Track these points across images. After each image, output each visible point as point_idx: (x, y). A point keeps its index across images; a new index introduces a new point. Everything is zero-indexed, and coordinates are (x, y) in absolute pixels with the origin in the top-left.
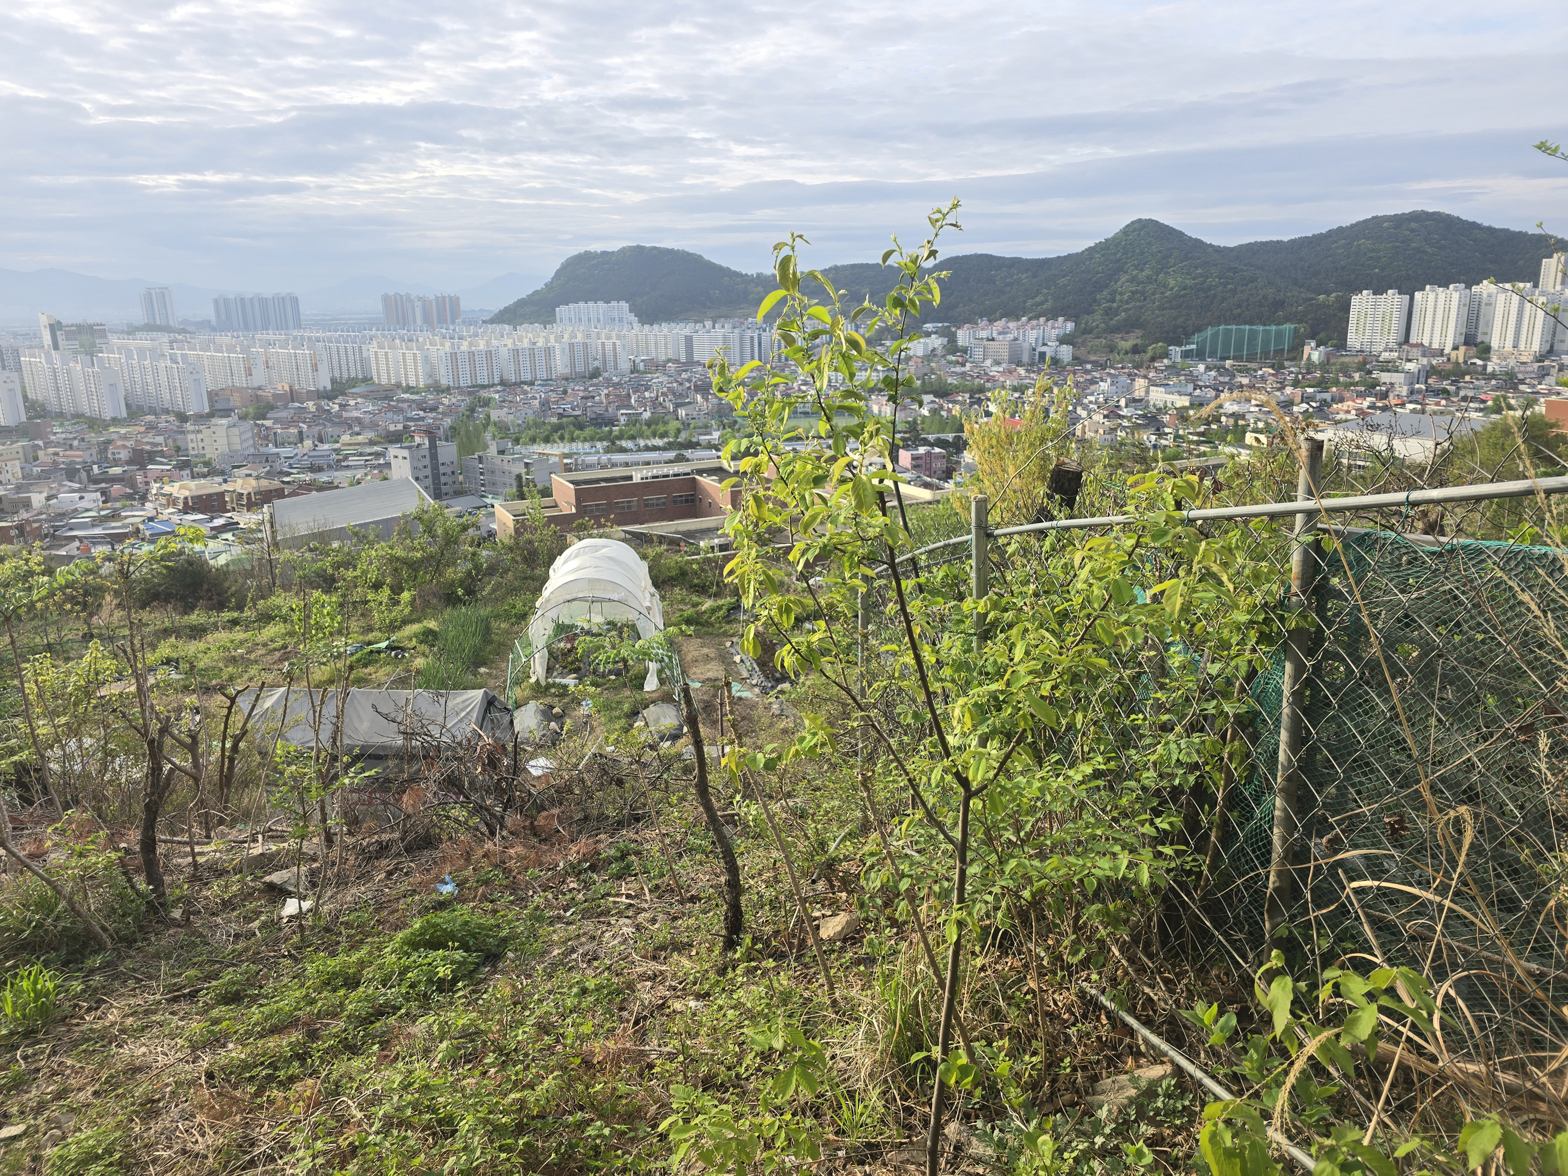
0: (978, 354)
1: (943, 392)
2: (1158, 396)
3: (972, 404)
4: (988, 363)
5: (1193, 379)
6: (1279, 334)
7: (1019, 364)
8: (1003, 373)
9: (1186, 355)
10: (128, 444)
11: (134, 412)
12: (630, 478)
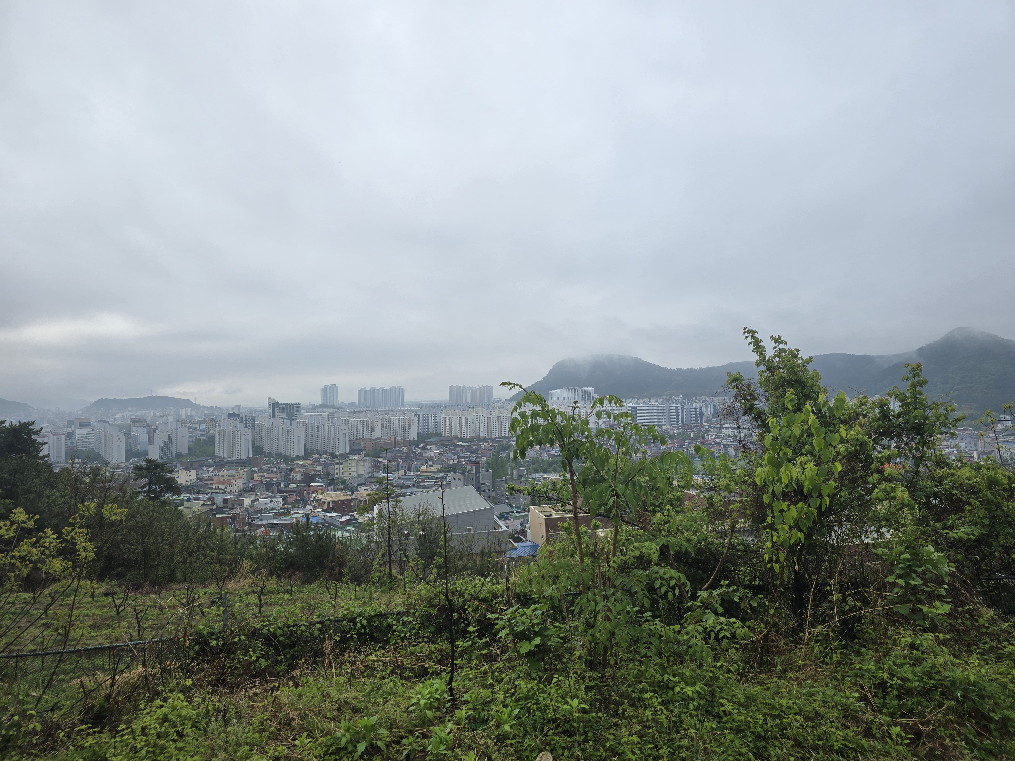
10: (302, 470)
11: (308, 453)
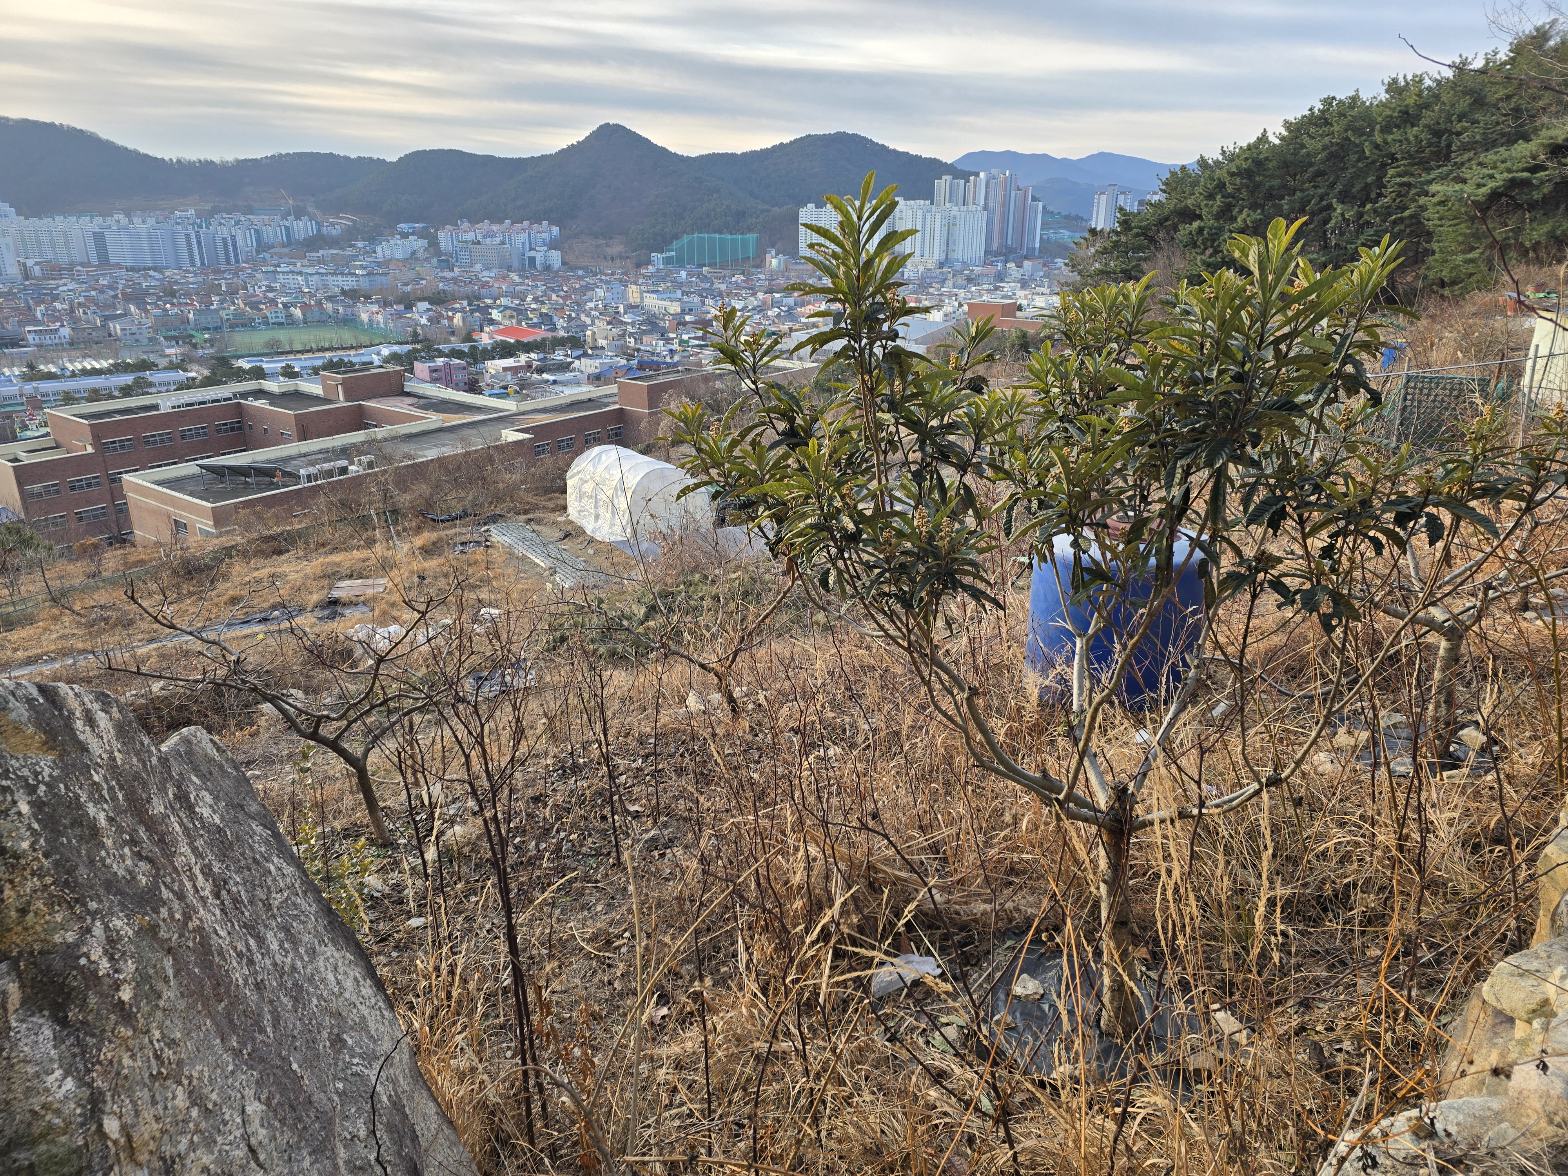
0: (464, 256)
1: (439, 299)
2: (652, 302)
3: (472, 312)
4: (478, 267)
5: (679, 285)
6: (745, 244)
7: (510, 269)
8: (496, 278)
9: (668, 261)
12: (155, 407)
